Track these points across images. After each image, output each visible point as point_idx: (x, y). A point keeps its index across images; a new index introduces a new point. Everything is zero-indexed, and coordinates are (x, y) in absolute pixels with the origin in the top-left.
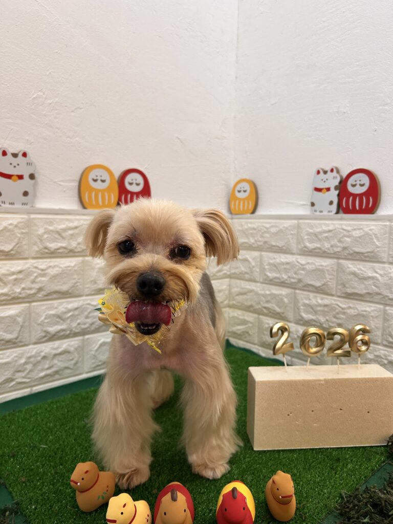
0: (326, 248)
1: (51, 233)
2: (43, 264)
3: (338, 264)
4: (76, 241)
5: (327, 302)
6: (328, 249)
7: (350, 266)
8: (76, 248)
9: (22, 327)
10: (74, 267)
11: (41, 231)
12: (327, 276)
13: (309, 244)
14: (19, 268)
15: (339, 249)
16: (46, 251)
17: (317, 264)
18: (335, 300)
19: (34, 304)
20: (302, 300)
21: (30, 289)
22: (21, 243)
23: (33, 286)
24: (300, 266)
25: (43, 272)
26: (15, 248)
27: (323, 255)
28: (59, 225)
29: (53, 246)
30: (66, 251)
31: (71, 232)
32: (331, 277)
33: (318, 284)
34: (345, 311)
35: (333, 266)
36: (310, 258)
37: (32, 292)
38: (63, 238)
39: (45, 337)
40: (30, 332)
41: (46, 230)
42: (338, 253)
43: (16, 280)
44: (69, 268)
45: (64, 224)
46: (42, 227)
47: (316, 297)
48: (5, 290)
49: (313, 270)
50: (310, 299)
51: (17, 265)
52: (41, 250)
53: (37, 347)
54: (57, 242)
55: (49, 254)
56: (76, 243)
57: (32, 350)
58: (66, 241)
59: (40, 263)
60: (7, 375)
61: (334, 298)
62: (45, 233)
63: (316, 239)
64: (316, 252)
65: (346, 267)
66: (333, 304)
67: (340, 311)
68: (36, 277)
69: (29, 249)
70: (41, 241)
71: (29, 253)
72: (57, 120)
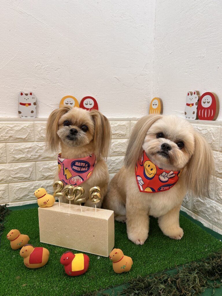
2: (41, 144)
9: (32, 172)
11: (40, 129)
14: (30, 146)
16: (42, 138)
19: (37, 162)
21: (35, 155)
22: (30, 134)
23: (37, 154)
25: (41, 148)
26: (28, 137)
37: (36, 157)
39: (42, 178)
40: (36, 175)
43: (28, 151)
46: (40, 127)
48: (24, 156)
51: (29, 145)
52: (40, 138)
53: (39, 182)
57: (37, 183)
59: (39, 144)
60: (26, 193)
62: (41, 130)
68: (38, 150)
69: (34, 137)
70: (40, 133)
71: (34, 139)
72: (48, 76)
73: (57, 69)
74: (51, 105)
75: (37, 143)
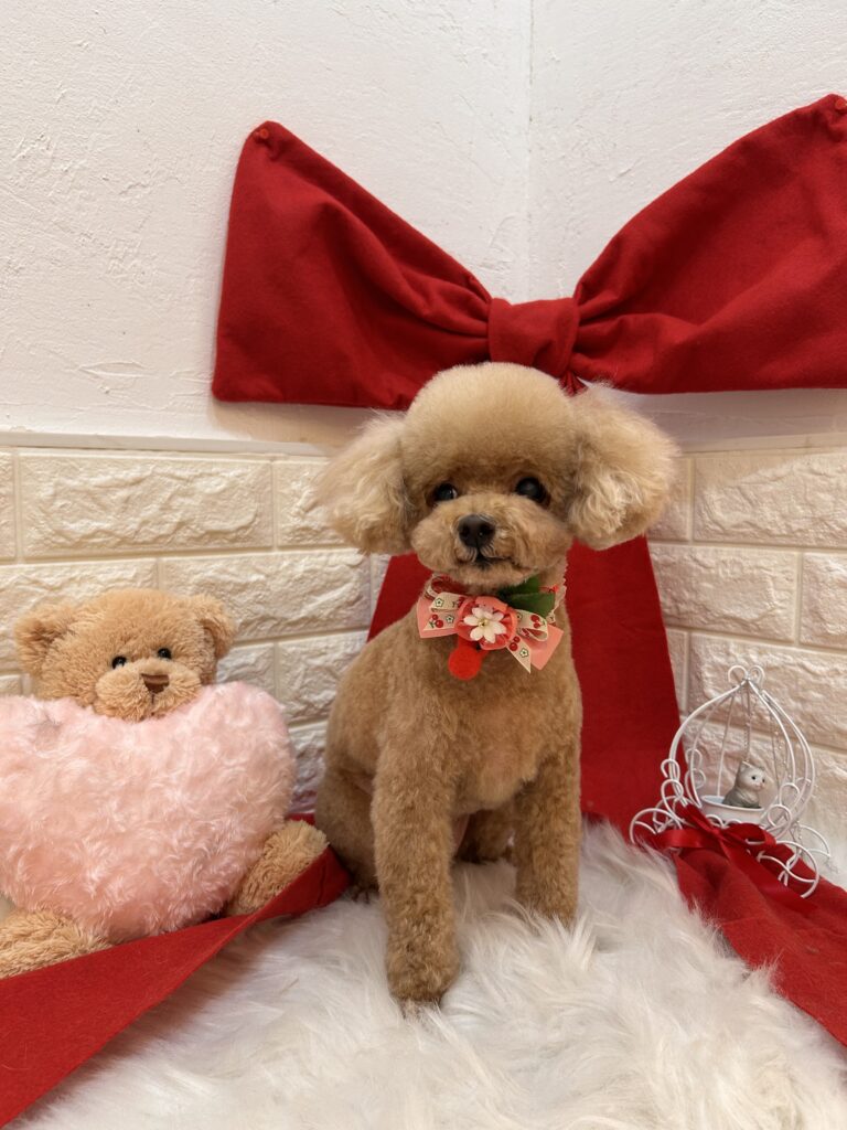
0: (770, 523)
1: (73, 494)
2: (53, 573)
3: (802, 560)
4: (136, 516)
5: (775, 660)
6: (774, 523)
7: (834, 565)
8: (137, 532)
10: (132, 581)
11: (46, 491)
12: (773, 592)
13: (723, 512)
15: (804, 524)
16: (62, 540)
17: (744, 564)
18: (794, 655)
20: (708, 655)
24: (702, 568)
25: (52, 595)
27: (762, 541)
28: (92, 477)
29: (78, 527)
30: (114, 541)
31: (123, 493)
32: (784, 595)
33: (749, 614)
34: (823, 681)
35: (788, 568)
36: (726, 549)
38: (104, 508)
41: (61, 488)
42: (799, 534)
44: (122, 584)
45: (106, 474)
46: (50, 481)
47: (744, 646)
49: (735, 580)
50: (728, 654)
52: (47, 539)
54: (88, 518)
55: (70, 547)
56: (138, 520)
58: (110, 517)
59: (45, 573)
61: (793, 649)
62: (55, 496)
63: (745, 501)
64: (744, 534)
65: (823, 567)
66: (790, 665)
67: (809, 682)
68: (35, 608)
69: (16, 535)
70: (48, 514)
71: (16, 546)
72: (84, 214)
73: (130, 187)
74: (99, 367)
75: (33, 566)
